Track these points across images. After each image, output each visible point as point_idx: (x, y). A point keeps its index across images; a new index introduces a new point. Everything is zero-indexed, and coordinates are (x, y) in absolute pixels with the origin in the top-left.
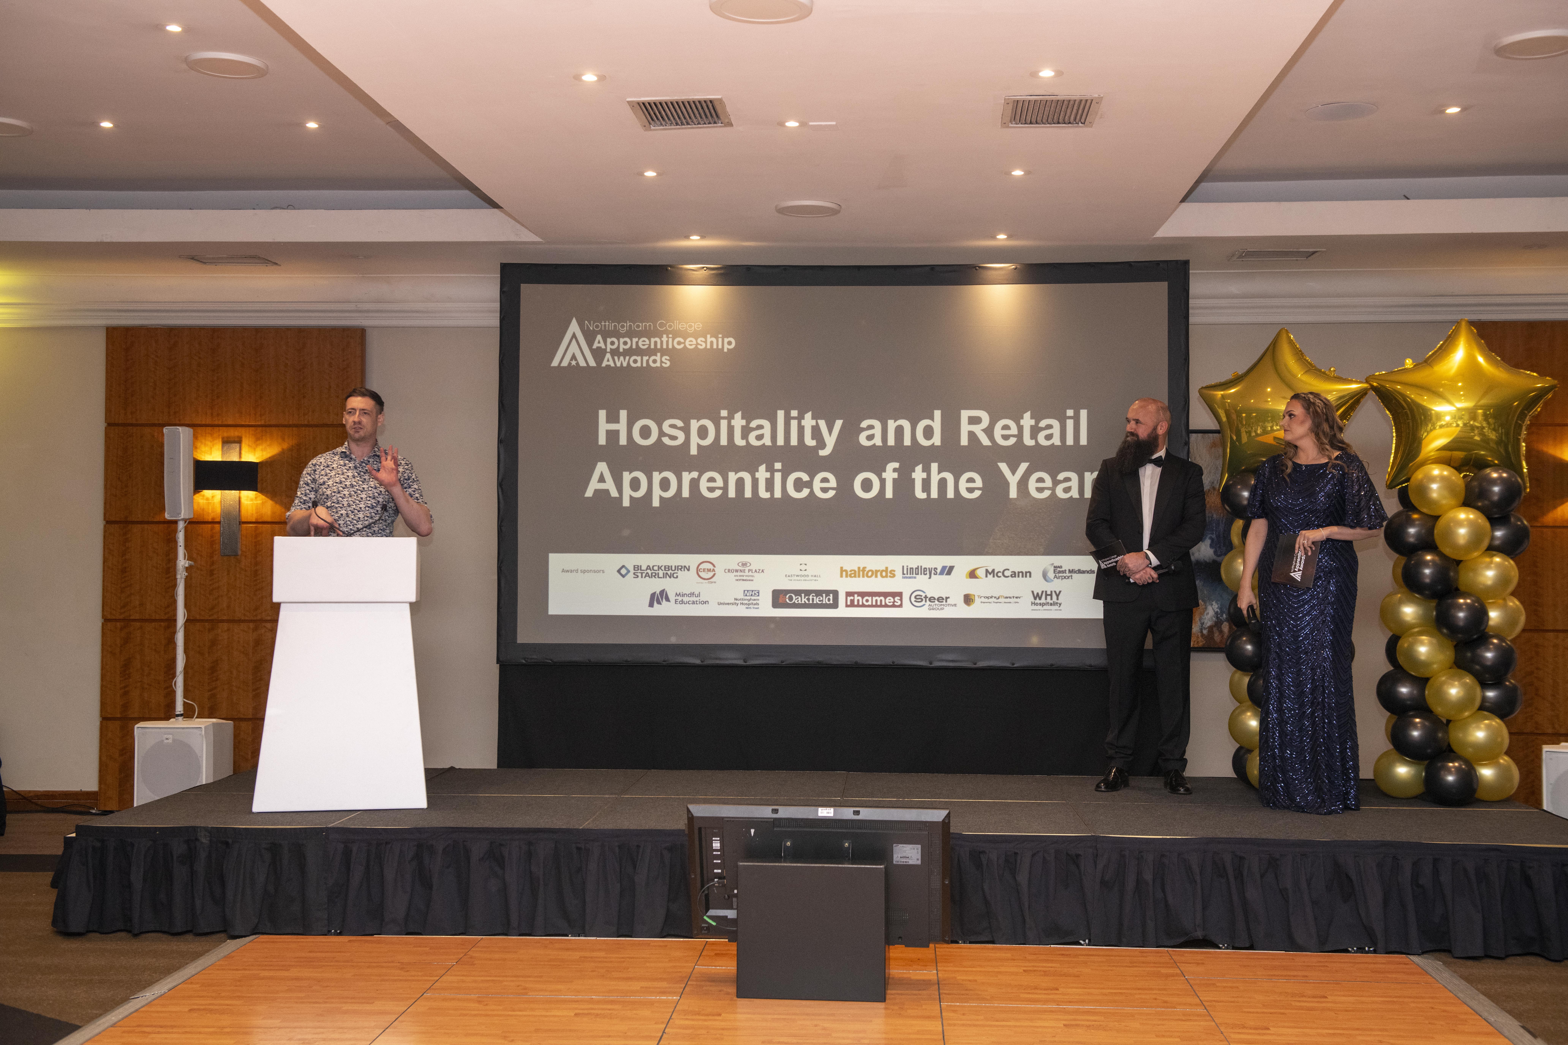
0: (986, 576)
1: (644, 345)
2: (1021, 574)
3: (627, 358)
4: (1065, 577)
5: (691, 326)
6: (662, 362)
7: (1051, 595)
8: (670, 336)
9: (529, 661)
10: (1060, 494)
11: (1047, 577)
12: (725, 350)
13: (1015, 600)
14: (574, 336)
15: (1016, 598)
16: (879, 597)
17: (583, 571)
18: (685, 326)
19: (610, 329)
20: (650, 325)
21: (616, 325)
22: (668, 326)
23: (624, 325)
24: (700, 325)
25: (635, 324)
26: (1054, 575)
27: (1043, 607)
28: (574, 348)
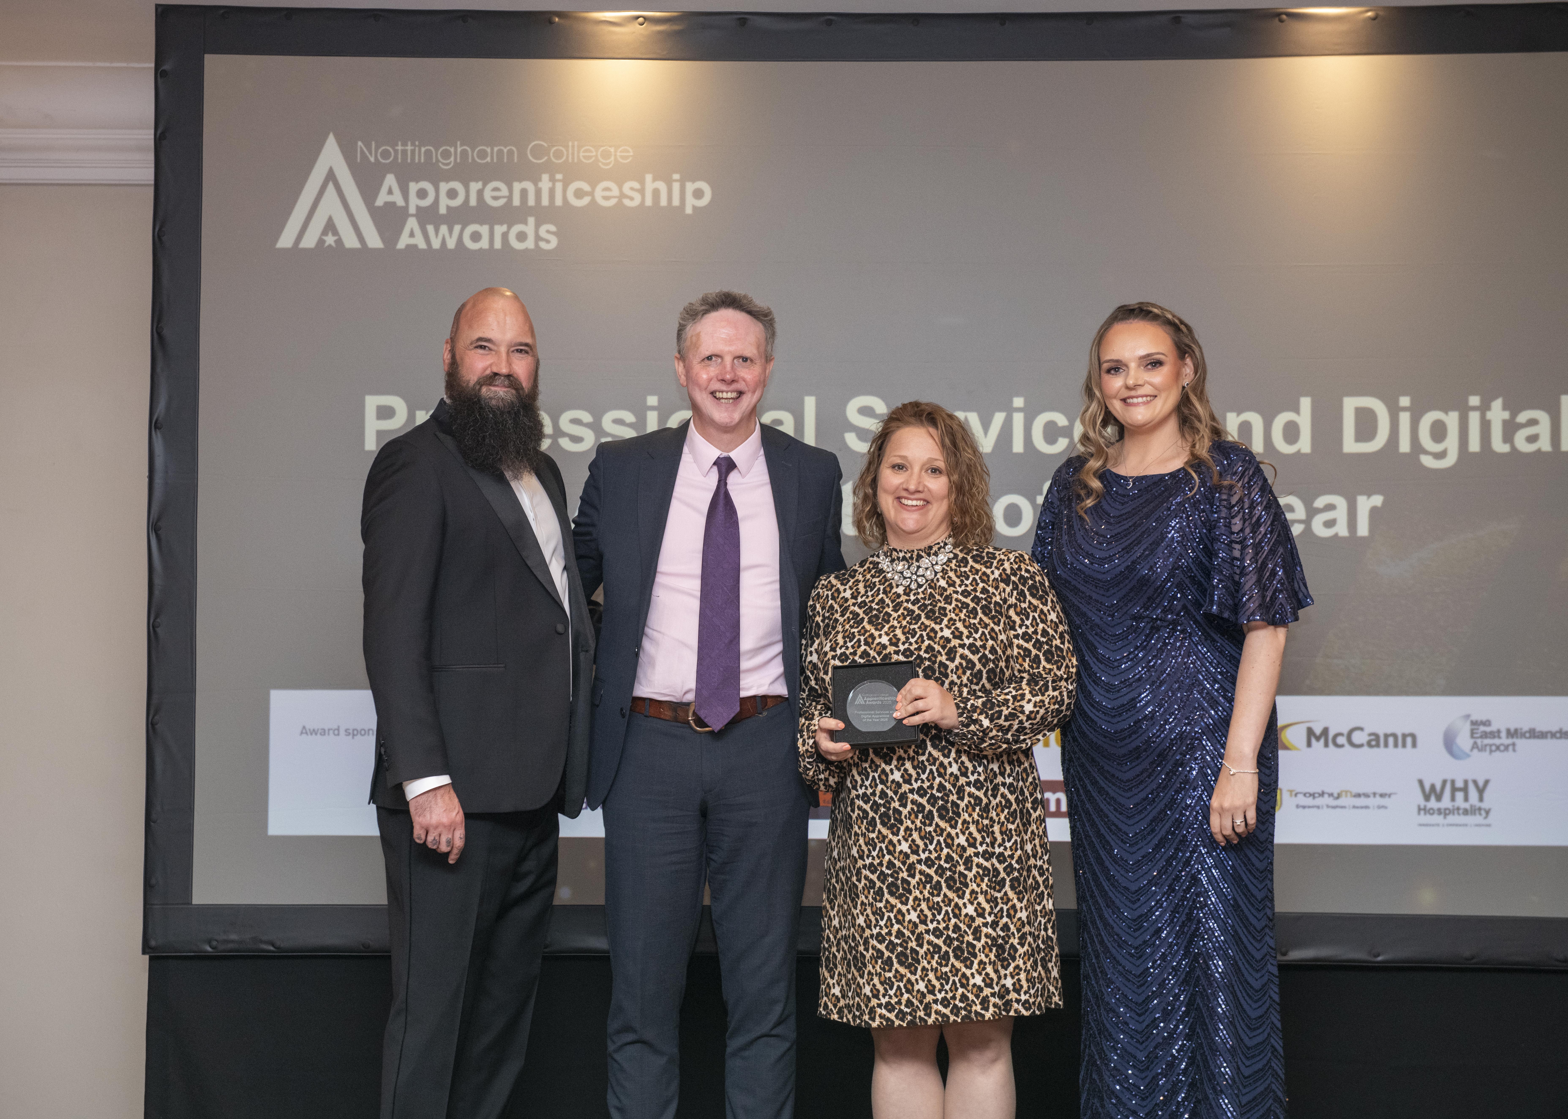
0: (1309, 745)
1: (495, 198)
2: (1391, 740)
3: (457, 228)
4: (1498, 748)
5: (606, 155)
6: (538, 238)
7: (1465, 789)
8: (559, 176)
9: (221, 947)
11: (1455, 747)
12: (689, 210)
13: (1379, 801)
14: (331, 176)
15: (1382, 795)
16: (1054, 792)
17: (351, 731)
18: (594, 154)
19: (417, 161)
20: (510, 152)
21: (430, 150)
22: (554, 153)
23: (450, 152)
24: (628, 152)
25: (475, 148)
26: (1472, 741)
27: (1445, 818)
28: (331, 205)
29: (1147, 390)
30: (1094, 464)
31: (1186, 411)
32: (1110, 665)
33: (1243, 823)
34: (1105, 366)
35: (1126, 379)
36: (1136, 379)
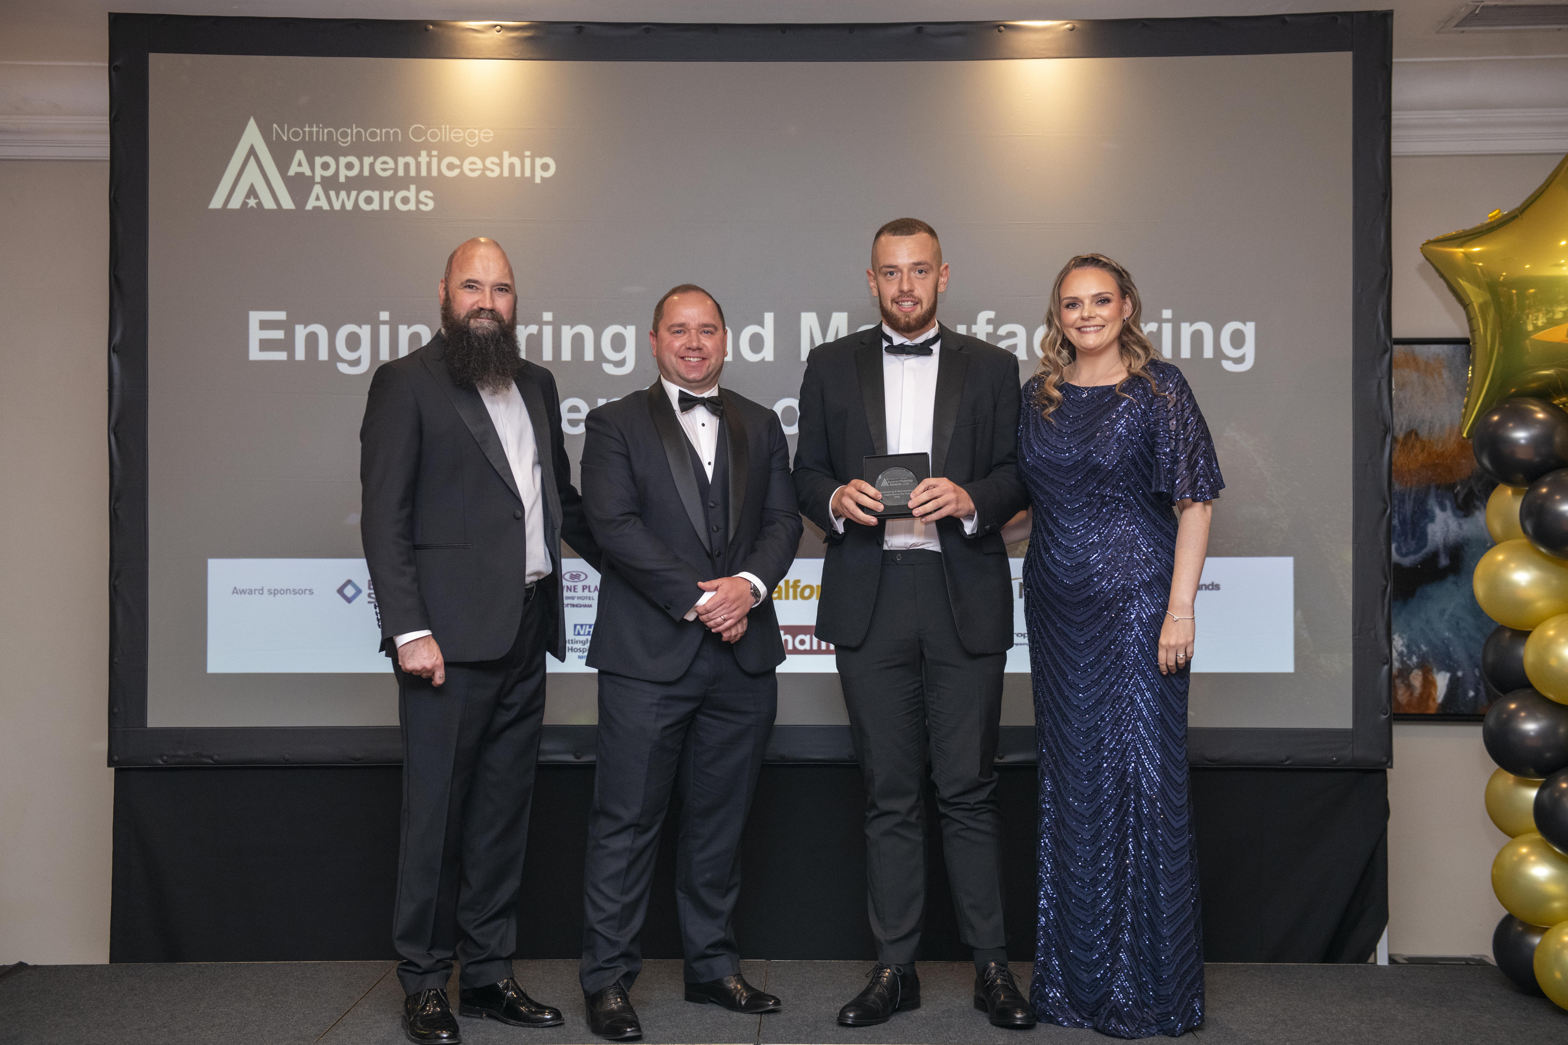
1: (384, 170)
3: (354, 194)
5: (472, 136)
6: (418, 202)
8: (435, 153)
9: (171, 761)
12: (538, 180)
14: (252, 152)
17: (273, 591)
18: (462, 135)
19: (321, 140)
20: (396, 133)
21: (332, 131)
22: (430, 134)
23: (347, 132)
24: (489, 133)
25: (368, 130)
28: (252, 174)
29: (1097, 321)
30: (1053, 378)
31: (1125, 338)
32: (1070, 533)
36: (1090, 312)
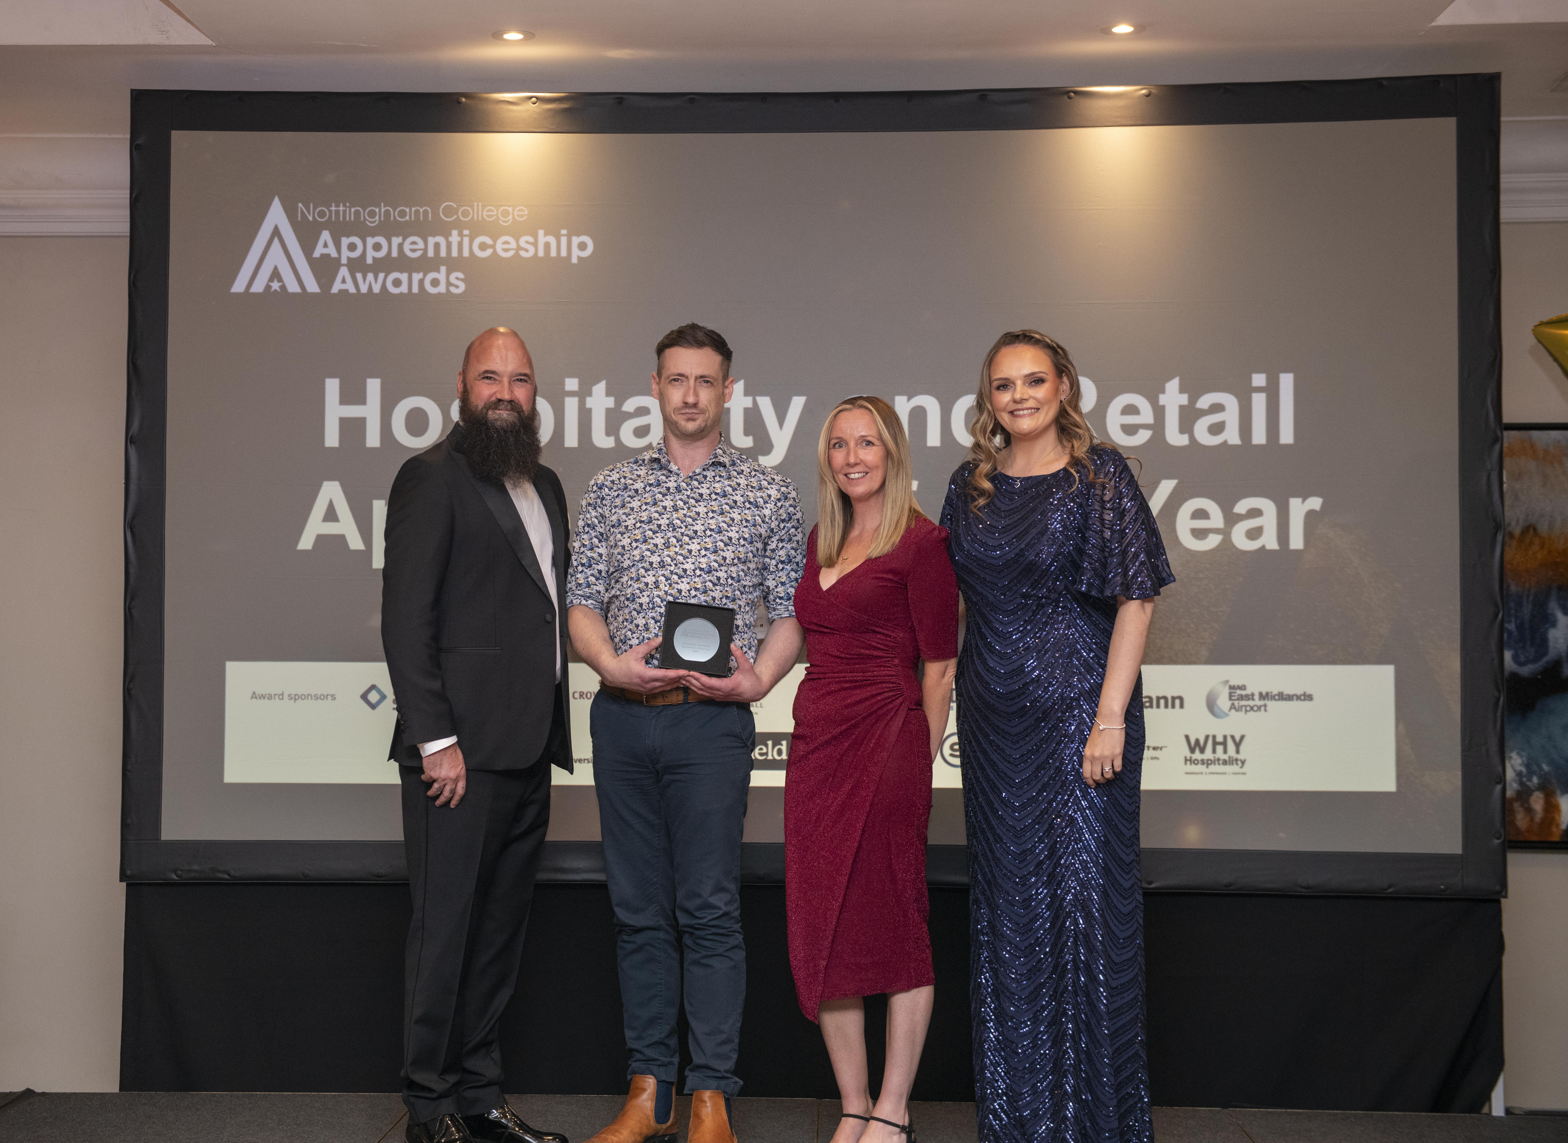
1: (413, 251)
2: (1162, 702)
3: (381, 276)
4: (1252, 708)
5: (506, 214)
6: (449, 284)
7: (1224, 744)
8: (466, 232)
9: (184, 875)
10: (1240, 540)
11: (1216, 709)
12: (574, 260)
13: (1152, 753)
14: (276, 232)
15: (1155, 748)
17: (293, 695)
18: (495, 213)
20: (426, 212)
21: (359, 210)
22: (462, 212)
23: (375, 211)
24: (523, 210)
25: (396, 209)
26: (1230, 703)
27: (1207, 767)
28: (276, 257)
29: (1031, 404)
30: (985, 467)
31: (1064, 421)
32: (1004, 637)
33: (1111, 770)
34: (995, 384)
35: (1013, 394)
36: (1022, 394)
